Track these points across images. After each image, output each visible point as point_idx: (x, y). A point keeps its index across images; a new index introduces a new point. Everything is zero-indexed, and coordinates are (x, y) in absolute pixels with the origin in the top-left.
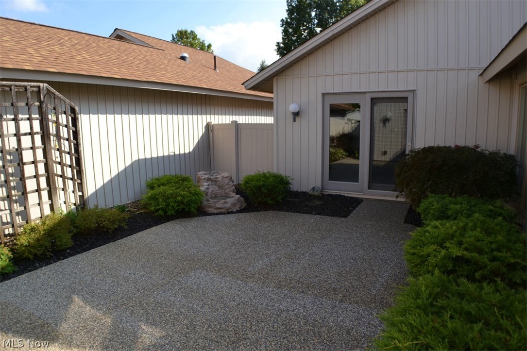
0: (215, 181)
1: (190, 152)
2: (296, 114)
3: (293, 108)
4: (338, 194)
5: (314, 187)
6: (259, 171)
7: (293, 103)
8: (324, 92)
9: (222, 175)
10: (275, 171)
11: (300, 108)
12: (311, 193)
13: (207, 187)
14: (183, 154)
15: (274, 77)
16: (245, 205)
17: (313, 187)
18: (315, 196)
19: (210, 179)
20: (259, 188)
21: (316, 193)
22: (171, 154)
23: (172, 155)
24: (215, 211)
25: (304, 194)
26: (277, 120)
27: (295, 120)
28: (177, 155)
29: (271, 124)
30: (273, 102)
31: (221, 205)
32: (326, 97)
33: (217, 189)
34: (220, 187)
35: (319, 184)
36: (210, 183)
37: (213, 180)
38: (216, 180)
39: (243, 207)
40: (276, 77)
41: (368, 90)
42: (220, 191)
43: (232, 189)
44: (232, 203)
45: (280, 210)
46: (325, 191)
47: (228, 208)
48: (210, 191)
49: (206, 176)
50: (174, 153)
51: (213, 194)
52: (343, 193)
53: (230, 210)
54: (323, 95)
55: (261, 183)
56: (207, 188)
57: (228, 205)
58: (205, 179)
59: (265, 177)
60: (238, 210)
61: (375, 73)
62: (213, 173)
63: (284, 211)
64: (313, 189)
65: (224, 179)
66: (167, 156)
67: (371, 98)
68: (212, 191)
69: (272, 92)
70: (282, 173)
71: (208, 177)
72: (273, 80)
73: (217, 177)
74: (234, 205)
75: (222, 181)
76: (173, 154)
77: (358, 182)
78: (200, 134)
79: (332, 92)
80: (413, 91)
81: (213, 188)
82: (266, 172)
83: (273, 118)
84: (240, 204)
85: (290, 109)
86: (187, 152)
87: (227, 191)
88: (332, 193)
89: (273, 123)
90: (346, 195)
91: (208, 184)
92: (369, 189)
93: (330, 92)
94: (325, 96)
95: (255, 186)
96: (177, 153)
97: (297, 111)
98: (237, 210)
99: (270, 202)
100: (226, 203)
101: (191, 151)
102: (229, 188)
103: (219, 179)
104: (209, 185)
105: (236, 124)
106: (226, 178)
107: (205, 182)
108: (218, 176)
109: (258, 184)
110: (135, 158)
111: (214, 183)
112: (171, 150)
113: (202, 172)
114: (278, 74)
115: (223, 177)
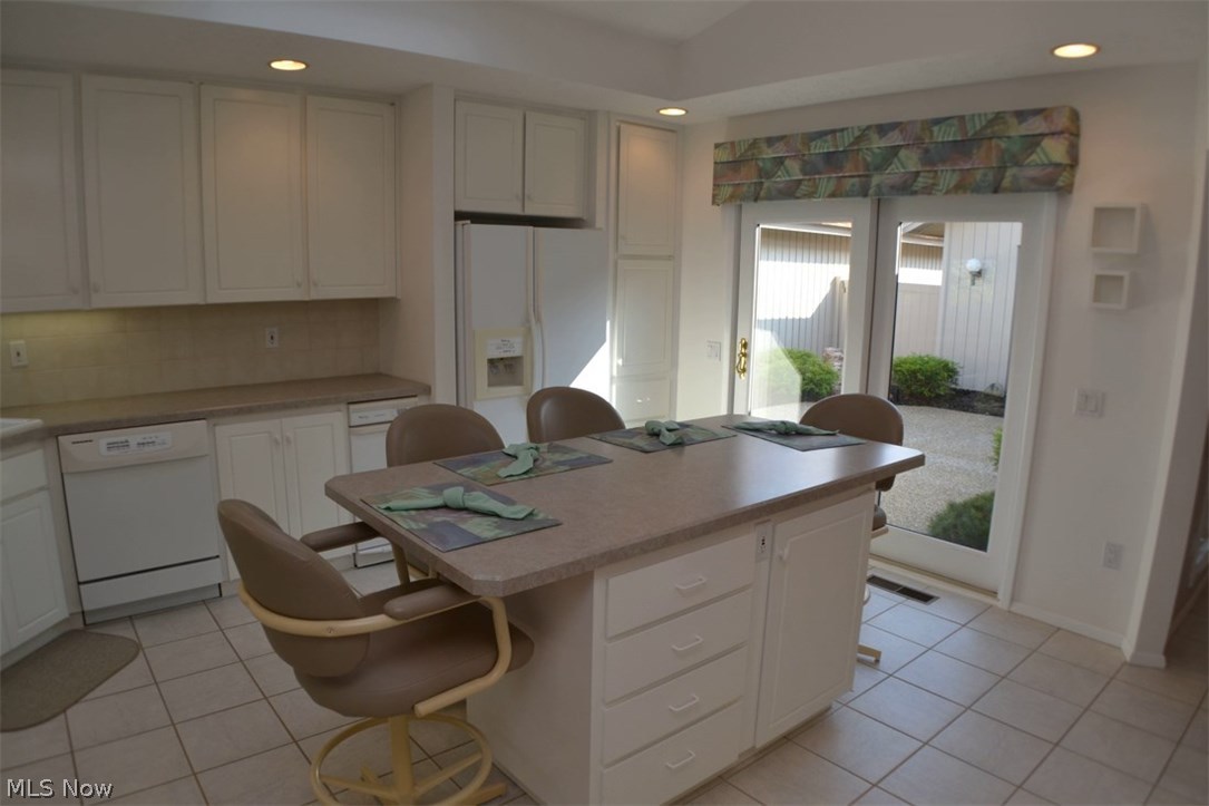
5: (994, 383)
10: (937, 354)
11: (983, 266)
12: (989, 391)
13: (838, 368)
17: (992, 383)
20: (914, 373)
26: (947, 280)
27: (973, 284)
45: (939, 407)
49: (838, 354)
55: (918, 367)
58: (836, 357)
59: (923, 361)
64: (993, 386)
70: (947, 357)
71: (840, 356)
82: (923, 354)
85: (968, 266)
95: (908, 371)
97: (978, 270)
99: (926, 393)
109: (913, 367)
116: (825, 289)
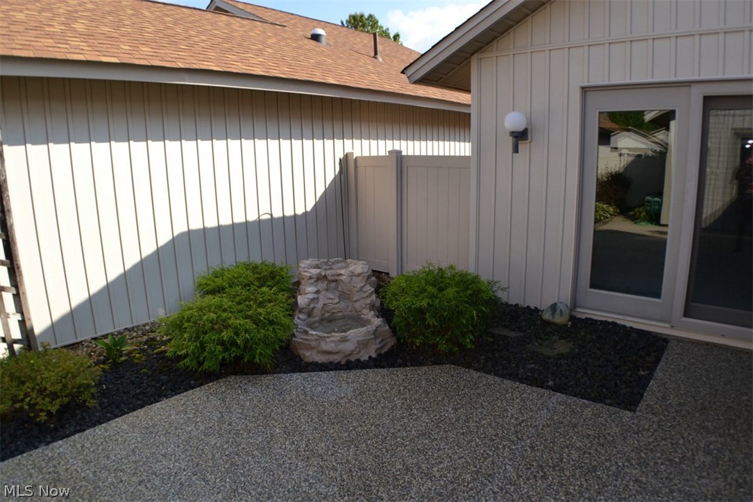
0: (336, 281)
1: (306, 213)
2: (520, 136)
3: (513, 121)
4: (610, 320)
5: (555, 305)
6: (430, 264)
7: (513, 111)
8: (586, 84)
9: (351, 269)
11: (530, 121)
12: (547, 316)
13: (311, 296)
14: (290, 217)
15: (473, 54)
16: (391, 342)
17: (553, 303)
18: (556, 324)
19: (325, 277)
21: (558, 320)
22: (263, 217)
23: (266, 220)
24: (319, 359)
25: (532, 314)
26: (477, 149)
27: (516, 150)
28: (278, 218)
29: (465, 157)
30: (470, 114)
31: (333, 344)
32: (591, 96)
33: (337, 300)
34: (344, 296)
35: (566, 296)
36: (322, 285)
37: (332, 278)
38: (337, 278)
39: (386, 349)
40: (476, 55)
41: (696, 78)
42: (343, 304)
43: (368, 301)
44: (358, 342)
46: (578, 310)
47: (348, 353)
48: (319, 305)
49: (315, 271)
50: (271, 215)
51: (328, 312)
52: (620, 320)
53: (353, 359)
54: (585, 90)
56: (313, 300)
57: (349, 347)
58: (310, 278)
60: (374, 356)
62: (333, 263)
63: (477, 370)
64: (554, 307)
65: (354, 278)
66: (254, 222)
67: (704, 97)
68: (324, 305)
69: (468, 91)
71: (320, 274)
72: (470, 62)
73: (339, 272)
74: (364, 344)
75: (350, 283)
76: (269, 217)
78: (330, 177)
79: (606, 83)
81: (329, 299)
82: (444, 266)
83: (467, 144)
84: (378, 341)
85: (506, 124)
86: (300, 211)
87: (357, 305)
88: (596, 318)
89: (467, 154)
90: (628, 324)
91: (315, 289)
92: (686, 315)
93: (600, 83)
94: (588, 93)
96: (277, 214)
97: (521, 128)
98: (370, 357)
100: (344, 340)
101: (309, 209)
102: (364, 298)
103: (343, 278)
104: (318, 292)
105: (397, 157)
106: (359, 275)
107: (312, 284)
108: (342, 272)
110: (180, 228)
111: (333, 285)
112: (265, 209)
113: (308, 262)
114: (481, 48)
115: (352, 275)
116: (332, 172)
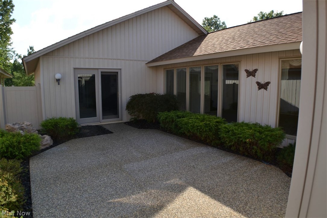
2: (58, 80)
3: (58, 76)
4: (87, 125)
8: (75, 67)
9: (25, 124)
26: (43, 84)
27: (59, 84)
40: (42, 56)
44: (50, 140)
52: (89, 124)
54: (75, 69)
61: (103, 59)
65: (28, 126)
67: (101, 72)
73: (21, 126)
75: (28, 128)
77: (96, 117)
80: (121, 69)
85: (56, 77)
92: (103, 119)
93: (77, 67)
97: (59, 78)
103: (25, 127)
105: (2, 88)
108: (23, 125)
